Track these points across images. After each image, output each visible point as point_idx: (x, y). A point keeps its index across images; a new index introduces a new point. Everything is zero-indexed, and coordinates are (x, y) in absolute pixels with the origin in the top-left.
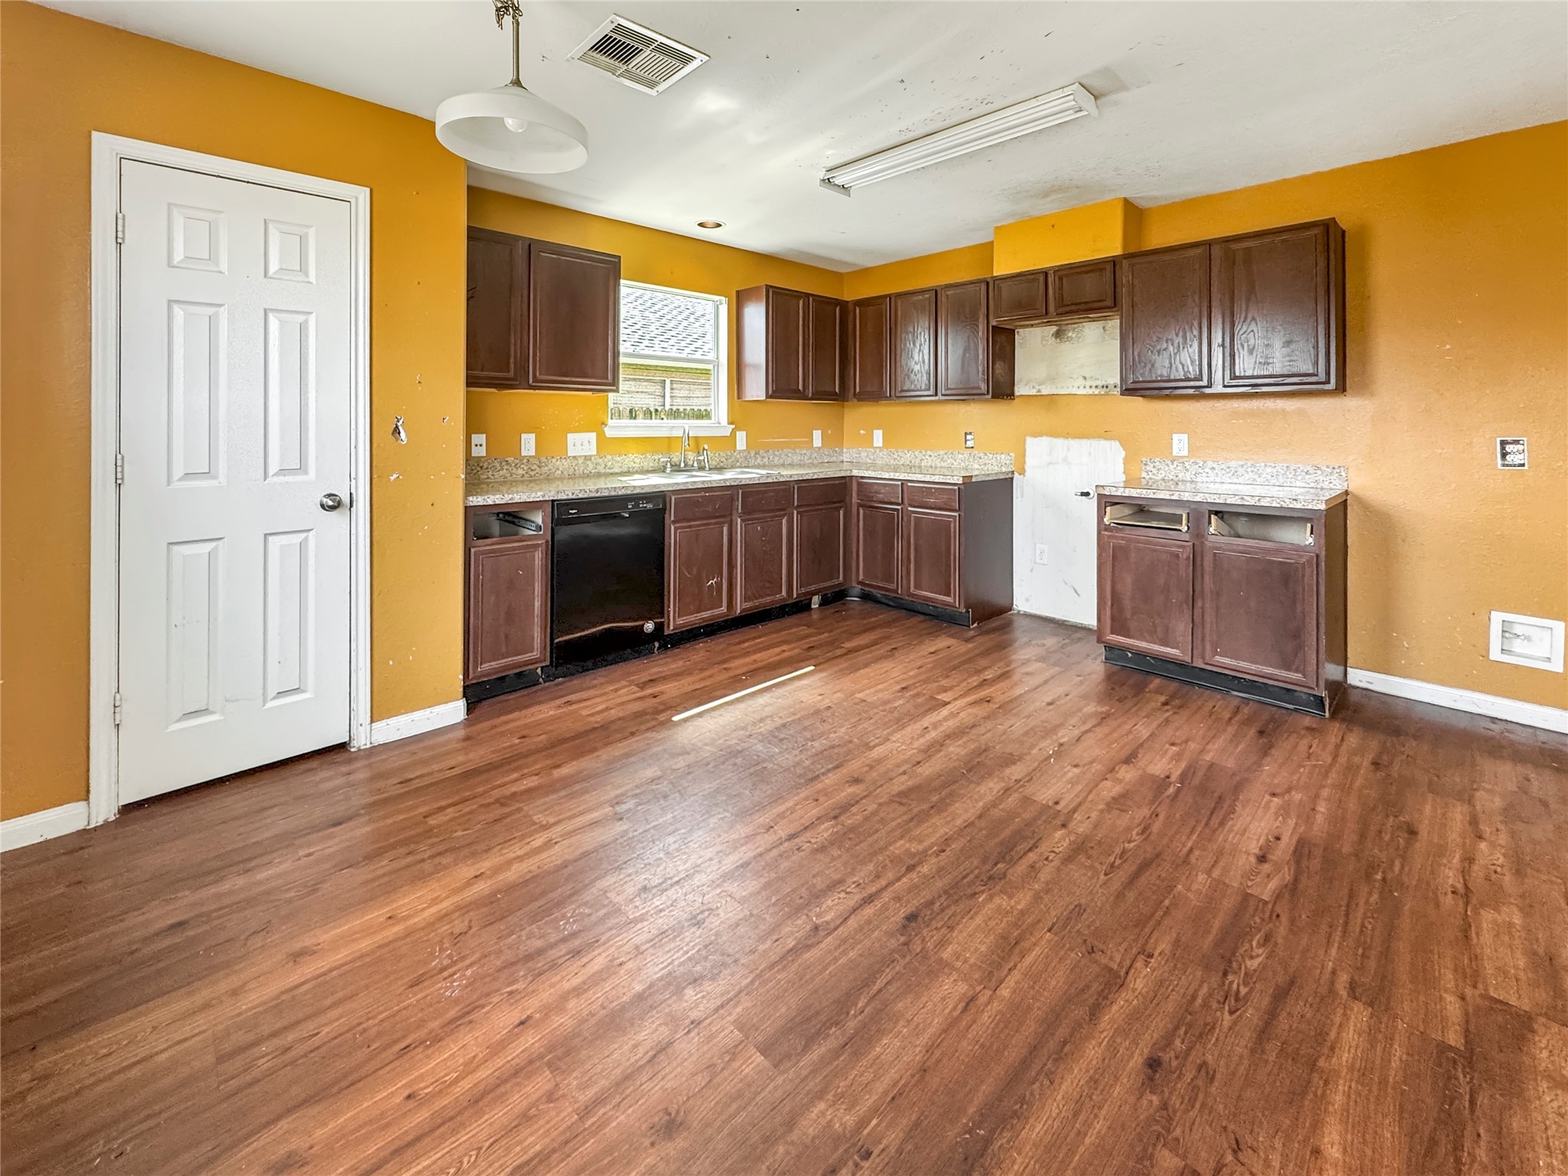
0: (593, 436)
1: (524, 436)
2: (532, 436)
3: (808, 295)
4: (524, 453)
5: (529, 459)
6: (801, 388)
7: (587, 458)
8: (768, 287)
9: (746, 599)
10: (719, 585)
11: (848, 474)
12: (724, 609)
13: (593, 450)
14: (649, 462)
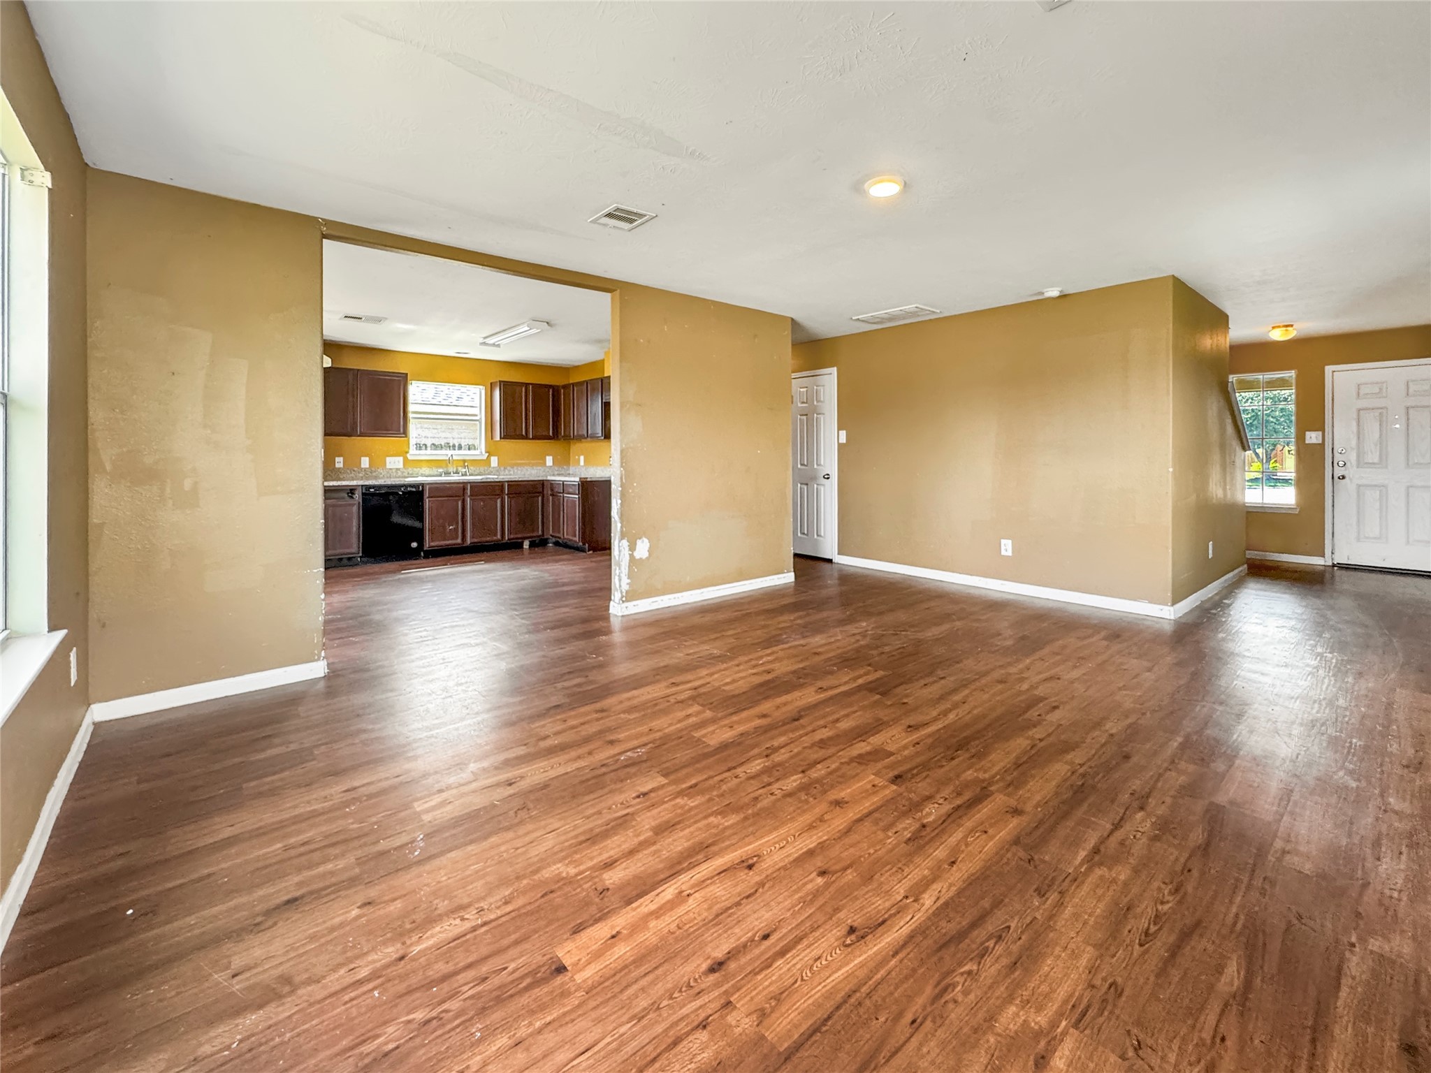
0: (401, 459)
1: (362, 458)
2: (367, 459)
3: (527, 385)
4: (362, 466)
5: (365, 469)
6: (524, 433)
7: (397, 469)
8: (500, 381)
9: (472, 537)
10: (456, 530)
11: (545, 478)
12: (459, 541)
13: (401, 466)
14: (435, 471)
